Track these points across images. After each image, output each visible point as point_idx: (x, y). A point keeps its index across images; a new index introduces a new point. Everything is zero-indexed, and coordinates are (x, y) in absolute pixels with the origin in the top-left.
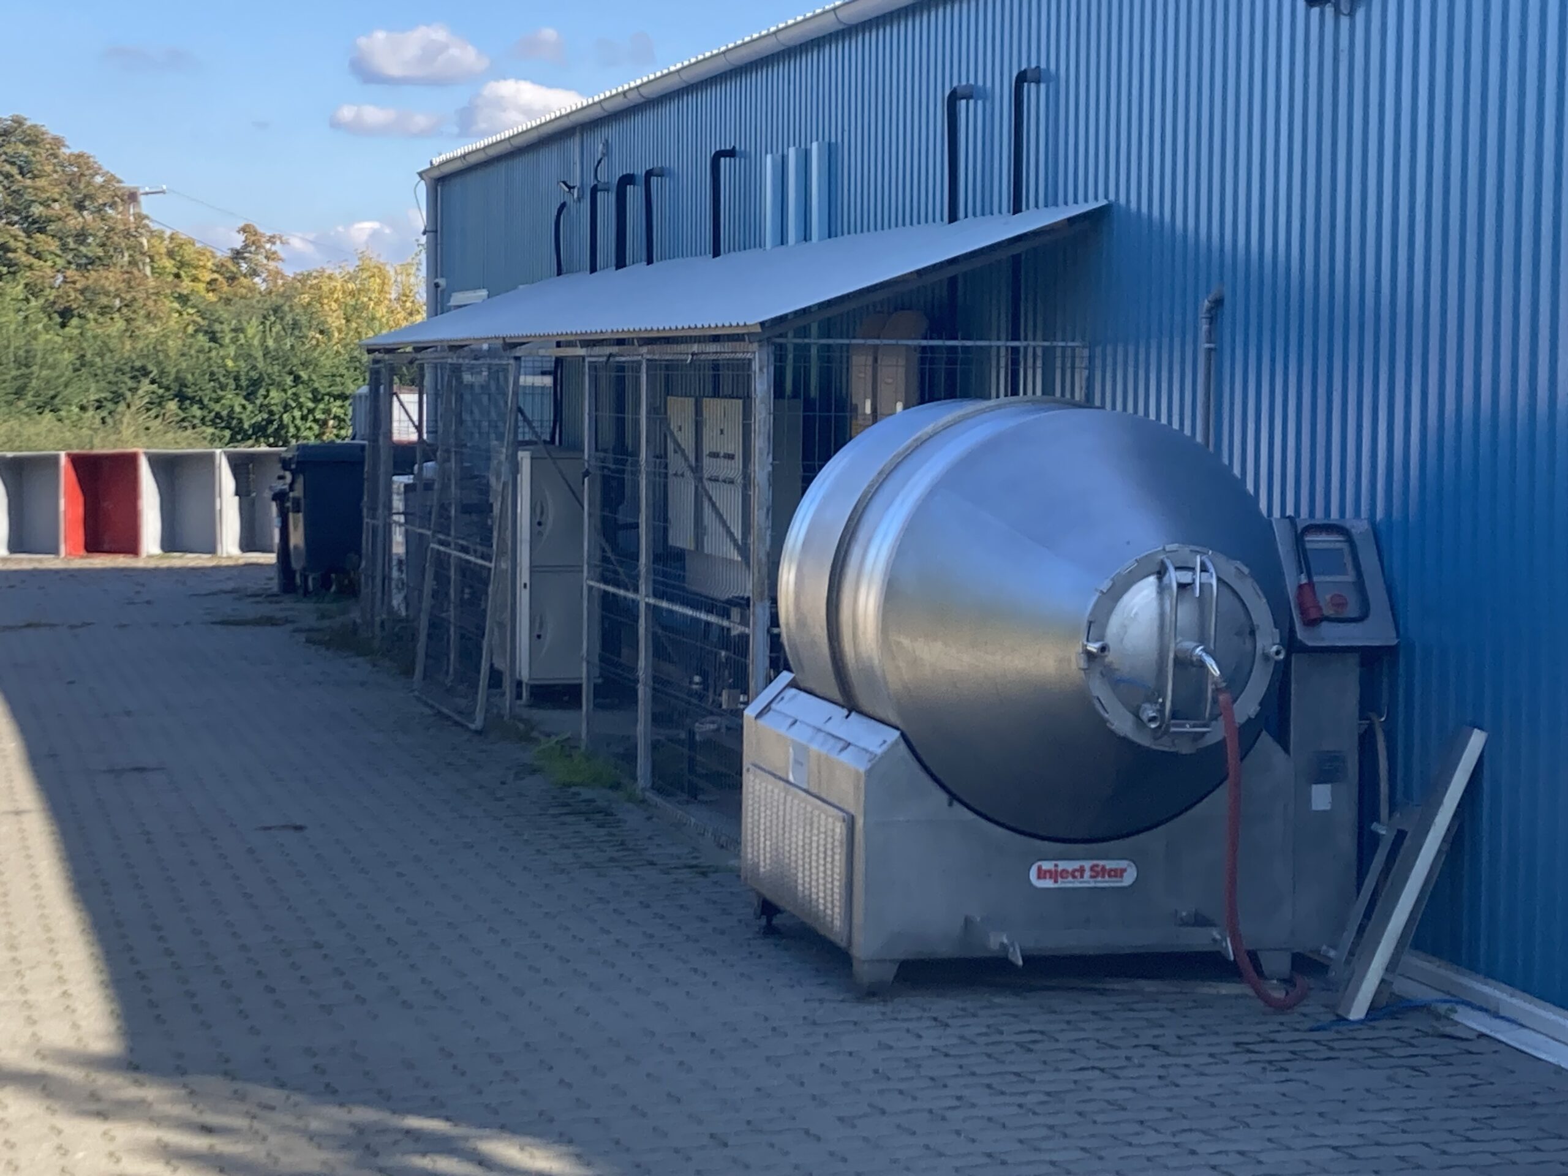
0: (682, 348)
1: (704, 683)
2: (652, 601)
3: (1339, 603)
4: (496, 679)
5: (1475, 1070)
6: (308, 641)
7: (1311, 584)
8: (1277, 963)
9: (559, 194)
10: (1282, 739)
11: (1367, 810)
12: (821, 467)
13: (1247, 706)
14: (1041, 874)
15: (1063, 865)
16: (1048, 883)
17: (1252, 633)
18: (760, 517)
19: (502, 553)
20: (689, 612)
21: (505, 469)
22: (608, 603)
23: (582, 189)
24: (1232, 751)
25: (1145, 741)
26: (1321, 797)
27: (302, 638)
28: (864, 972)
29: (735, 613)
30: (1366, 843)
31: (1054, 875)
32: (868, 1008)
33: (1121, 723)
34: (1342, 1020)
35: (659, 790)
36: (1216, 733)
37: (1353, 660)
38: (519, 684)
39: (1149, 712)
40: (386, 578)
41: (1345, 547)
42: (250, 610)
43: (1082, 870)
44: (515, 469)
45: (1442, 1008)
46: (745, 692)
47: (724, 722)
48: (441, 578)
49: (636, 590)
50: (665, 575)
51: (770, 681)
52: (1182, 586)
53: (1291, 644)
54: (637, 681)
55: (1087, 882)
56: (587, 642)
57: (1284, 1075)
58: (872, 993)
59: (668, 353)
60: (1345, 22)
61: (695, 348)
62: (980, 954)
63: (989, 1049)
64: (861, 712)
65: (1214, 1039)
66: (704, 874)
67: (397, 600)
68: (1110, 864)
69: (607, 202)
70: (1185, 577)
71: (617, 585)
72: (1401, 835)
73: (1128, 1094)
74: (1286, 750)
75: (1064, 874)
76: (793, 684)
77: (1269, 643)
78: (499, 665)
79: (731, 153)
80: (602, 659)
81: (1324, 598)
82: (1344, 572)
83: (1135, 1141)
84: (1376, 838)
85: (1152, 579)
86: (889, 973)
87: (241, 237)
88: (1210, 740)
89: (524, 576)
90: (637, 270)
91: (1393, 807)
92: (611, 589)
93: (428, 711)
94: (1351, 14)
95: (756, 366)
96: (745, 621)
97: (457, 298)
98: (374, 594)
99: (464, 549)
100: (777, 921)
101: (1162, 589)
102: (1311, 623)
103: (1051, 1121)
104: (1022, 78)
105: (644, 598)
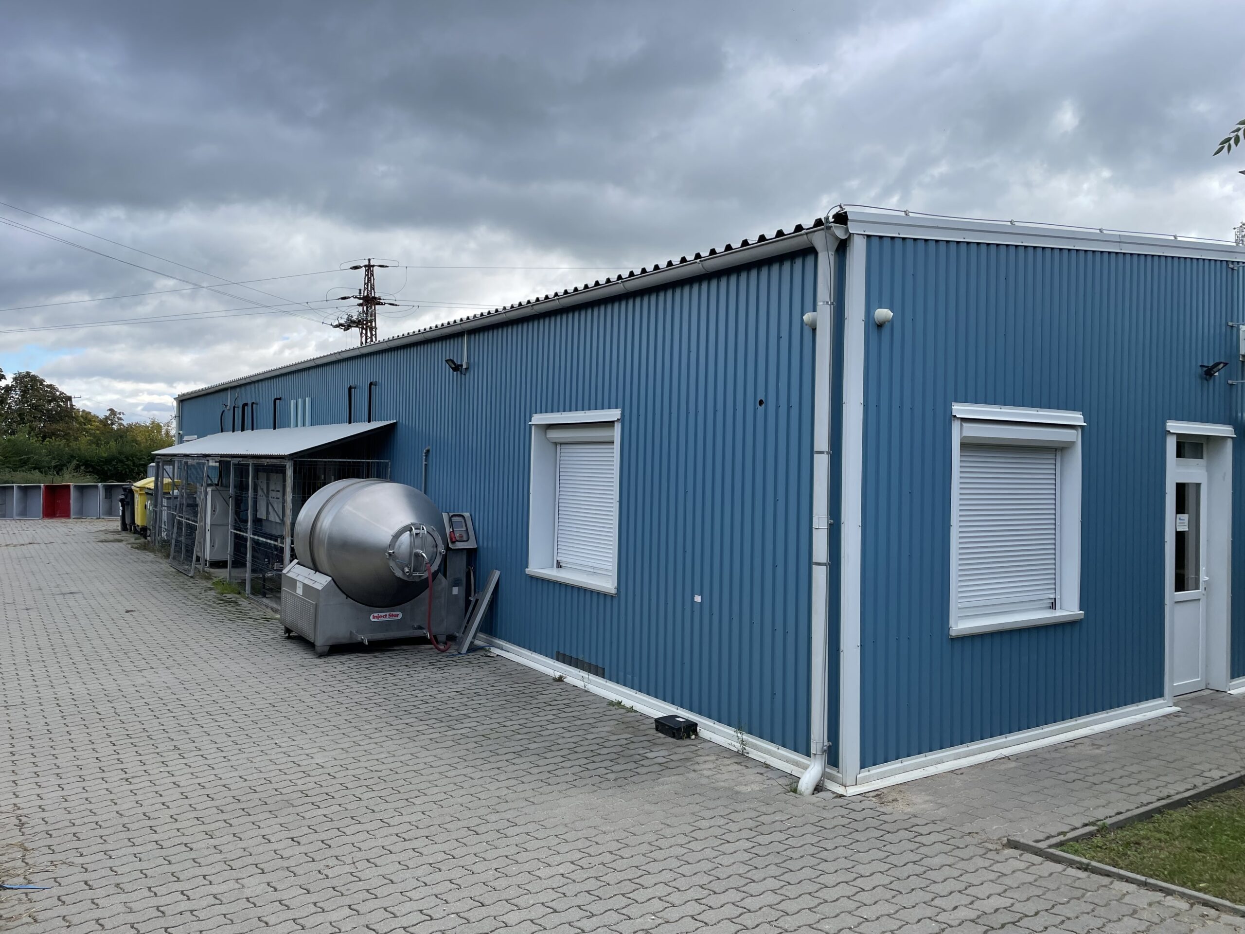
0: (264, 460)
1: (269, 561)
2: (252, 536)
3: (461, 536)
4: (198, 559)
5: (495, 666)
6: (132, 547)
7: (453, 531)
8: (442, 638)
9: (222, 408)
10: (445, 576)
11: (468, 593)
12: (309, 497)
13: (435, 567)
14: (374, 617)
15: (380, 614)
16: (376, 620)
17: (436, 547)
18: (289, 512)
19: (201, 521)
20: (264, 540)
21: (203, 494)
22: (237, 536)
23: (230, 407)
24: (430, 580)
25: (406, 579)
26: (455, 591)
27: (129, 546)
28: (319, 649)
29: (279, 540)
30: (468, 603)
31: (378, 617)
32: (320, 660)
33: (399, 574)
34: (460, 653)
35: (253, 594)
36: (425, 575)
37: (465, 552)
38: (206, 561)
39: (407, 570)
40: (160, 527)
41: (463, 520)
42: (111, 537)
43: (386, 615)
44: (206, 494)
45: (487, 648)
46: (282, 564)
47: (275, 573)
48: (180, 528)
49: (247, 533)
50: (256, 528)
51: (291, 561)
52: (417, 534)
53: (448, 549)
54: (246, 561)
55: (388, 618)
56: (230, 549)
57: (442, 671)
58: (321, 655)
59: (259, 461)
60: (463, 376)
61: (268, 460)
62: (354, 641)
63: (357, 670)
64: (320, 572)
65: (423, 662)
66: (268, 621)
67: (164, 534)
68: (394, 613)
69: (239, 412)
70: (418, 531)
71: (240, 531)
72: (477, 600)
73: (398, 681)
74: (446, 578)
75: (380, 617)
76: (298, 563)
77: (442, 549)
78: (199, 554)
79: (280, 399)
80: (234, 554)
81: (457, 535)
82: (462, 527)
83: (399, 694)
84: (471, 601)
85: (408, 532)
86: (327, 649)
87: (109, 412)
88: (423, 578)
89: (208, 527)
90: (248, 433)
91: (475, 593)
92: (238, 532)
93: (174, 570)
94: (465, 375)
95: (288, 467)
96: (283, 543)
97: (186, 438)
98: (155, 533)
99: (187, 519)
100: (292, 634)
101: (411, 535)
102: (453, 542)
103: (375, 691)
104: (371, 384)
105: (249, 535)
